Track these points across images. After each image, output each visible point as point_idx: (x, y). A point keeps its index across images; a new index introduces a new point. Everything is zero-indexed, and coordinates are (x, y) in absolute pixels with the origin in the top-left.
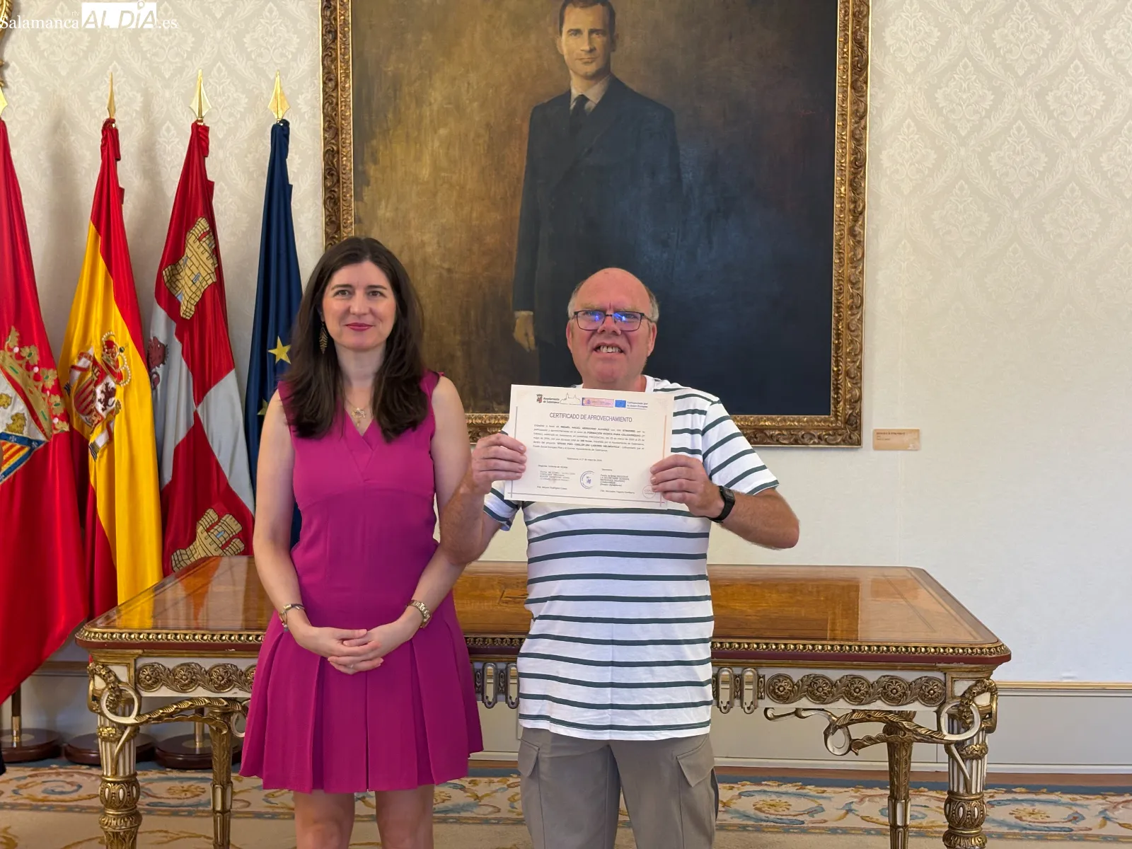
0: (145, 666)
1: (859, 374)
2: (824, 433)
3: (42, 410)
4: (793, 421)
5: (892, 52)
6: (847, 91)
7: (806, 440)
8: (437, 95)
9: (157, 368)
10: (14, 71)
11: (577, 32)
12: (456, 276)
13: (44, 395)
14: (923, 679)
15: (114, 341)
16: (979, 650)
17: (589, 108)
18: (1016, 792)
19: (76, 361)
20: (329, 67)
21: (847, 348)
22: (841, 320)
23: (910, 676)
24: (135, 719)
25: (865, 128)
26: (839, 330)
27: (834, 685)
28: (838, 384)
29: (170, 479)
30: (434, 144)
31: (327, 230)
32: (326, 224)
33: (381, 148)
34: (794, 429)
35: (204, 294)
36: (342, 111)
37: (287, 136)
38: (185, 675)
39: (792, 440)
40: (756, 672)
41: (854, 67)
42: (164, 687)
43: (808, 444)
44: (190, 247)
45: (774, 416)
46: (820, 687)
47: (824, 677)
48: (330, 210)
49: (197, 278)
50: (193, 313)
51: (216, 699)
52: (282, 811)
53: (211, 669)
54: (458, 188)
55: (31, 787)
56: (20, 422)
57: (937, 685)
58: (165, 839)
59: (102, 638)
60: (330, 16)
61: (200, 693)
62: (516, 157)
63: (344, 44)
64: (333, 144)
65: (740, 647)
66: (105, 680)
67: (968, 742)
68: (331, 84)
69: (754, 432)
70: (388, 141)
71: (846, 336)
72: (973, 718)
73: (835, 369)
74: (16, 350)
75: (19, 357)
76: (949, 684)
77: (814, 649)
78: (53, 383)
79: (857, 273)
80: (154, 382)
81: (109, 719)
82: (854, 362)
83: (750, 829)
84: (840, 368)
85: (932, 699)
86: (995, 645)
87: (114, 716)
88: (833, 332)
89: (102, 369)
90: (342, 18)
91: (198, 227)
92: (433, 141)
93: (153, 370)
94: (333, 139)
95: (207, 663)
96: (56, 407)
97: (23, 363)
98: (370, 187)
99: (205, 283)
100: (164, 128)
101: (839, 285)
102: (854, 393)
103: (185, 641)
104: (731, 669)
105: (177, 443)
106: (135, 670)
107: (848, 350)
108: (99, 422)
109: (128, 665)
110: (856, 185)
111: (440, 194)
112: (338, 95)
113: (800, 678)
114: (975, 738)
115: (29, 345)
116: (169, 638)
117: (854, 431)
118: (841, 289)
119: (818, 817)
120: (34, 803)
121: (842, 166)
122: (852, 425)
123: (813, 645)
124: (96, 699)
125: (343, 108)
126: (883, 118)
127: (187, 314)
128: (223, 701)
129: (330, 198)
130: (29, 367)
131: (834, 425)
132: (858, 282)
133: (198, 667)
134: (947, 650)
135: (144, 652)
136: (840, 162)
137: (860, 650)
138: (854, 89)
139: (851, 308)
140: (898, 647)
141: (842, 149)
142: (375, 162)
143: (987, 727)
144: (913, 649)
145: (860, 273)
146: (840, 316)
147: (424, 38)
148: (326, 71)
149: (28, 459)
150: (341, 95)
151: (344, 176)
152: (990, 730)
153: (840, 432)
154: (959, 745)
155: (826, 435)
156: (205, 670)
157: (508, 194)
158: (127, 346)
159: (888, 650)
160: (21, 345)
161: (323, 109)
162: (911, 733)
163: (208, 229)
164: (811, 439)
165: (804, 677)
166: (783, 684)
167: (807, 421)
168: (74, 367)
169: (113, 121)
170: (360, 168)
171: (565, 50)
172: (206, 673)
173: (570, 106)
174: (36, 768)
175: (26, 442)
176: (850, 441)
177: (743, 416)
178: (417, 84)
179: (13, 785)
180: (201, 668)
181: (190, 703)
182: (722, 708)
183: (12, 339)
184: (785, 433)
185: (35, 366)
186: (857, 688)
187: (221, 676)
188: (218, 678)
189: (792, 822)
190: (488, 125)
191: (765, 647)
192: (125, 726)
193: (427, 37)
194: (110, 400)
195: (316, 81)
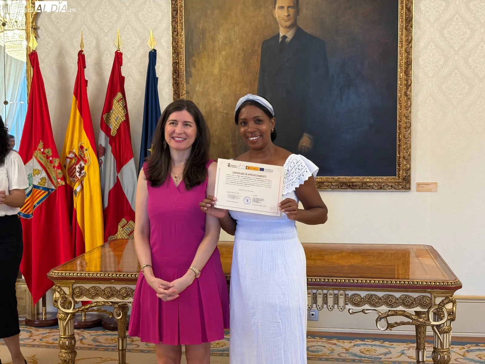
0: (76, 288)
1: (409, 158)
2: (393, 184)
3: (53, 176)
4: (379, 179)
5: (423, 12)
6: (403, 31)
7: (385, 188)
8: (221, 37)
9: (101, 157)
10: (42, 30)
11: (282, 7)
12: (229, 116)
13: (54, 170)
14: (421, 296)
15: (84, 146)
16: (446, 284)
17: (288, 41)
18: (480, 346)
19: (68, 154)
20: (175, 26)
21: (403, 146)
22: (401, 134)
23: (415, 295)
24: (72, 310)
25: (411, 47)
26: (400, 138)
27: (380, 299)
28: (400, 162)
29: (107, 205)
30: (220, 59)
31: (174, 97)
32: (174, 94)
33: (197, 61)
34: (380, 183)
35: (120, 125)
36: (180, 45)
37: (155, 56)
38: (93, 291)
39: (379, 187)
40: (344, 292)
41: (406, 20)
42: (85, 297)
43: (386, 189)
44: (114, 105)
45: (371, 177)
46: (374, 300)
47: (375, 295)
48: (175, 88)
49: (117, 118)
50: (116, 134)
51: (107, 302)
52: (152, 349)
53: (105, 289)
54: (230, 77)
55: (48, 337)
56: (44, 181)
57: (427, 299)
58: (101, 361)
59: (58, 275)
60: (175, 3)
61: (100, 299)
62: (256, 63)
63: (181, 15)
64: (176, 59)
65: (336, 281)
66: (60, 293)
67: (442, 325)
68: (175, 33)
69: (362, 184)
70: (200, 58)
71: (403, 140)
72: (444, 314)
73: (398, 156)
74: (42, 150)
75: (43, 153)
76: (433, 298)
77: (370, 282)
78: (58, 164)
79: (408, 112)
80: (100, 164)
81: (62, 311)
82: (407, 152)
83: (357, 361)
84: (400, 155)
85: (425, 305)
86: (455, 281)
87: (63, 309)
88: (397, 139)
89: (78, 158)
90: (180, 4)
91: (118, 96)
92: (219, 57)
93: (100, 158)
94: (176, 57)
95: (103, 286)
96: (59, 175)
97: (45, 155)
98: (192, 78)
99: (120, 120)
100: (105, 54)
101: (400, 118)
102: (407, 166)
103: (93, 277)
104: (333, 291)
105: (110, 190)
106: (72, 289)
107: (404, 147)
108: (77, 181)
109: (69, 287)
110: (407, 73)
111: (222, 81)
112: (178, 38)
113: (364, 296)
114: (445, 323)
115: (48, 148)
116: (86, 275)
117: (408, 183)
118: (401, 120)
119: (388, 356)
120: (48, 345)
121: (401, 64)
122: (406, 181)
123: (370, 281)
124: (56, 301)
125: (181, 44)
126: (420, 42)
127: (114, 134)
128: (110, 303)
129: (175, 83)
130: (48, 157)
131: (398, 181)
132: (408, 117)
133: (99, 288)
134: (431, 283)
135: (75, 281)
136: (400, 63)
137: (391, 283)
138: (406, 30)
139: (405, 128)
140: (409, 282)
141: (401, 57)
142: (195, 67)
143: (451, 318)
144: (416, 283)
145: (409, 112)
146: (400, 132)
147: (215, 12)
148: (173, 27)
149: (48, 197)
150: (180, 38)
151: (181, 73)
152: (453, 320)
153: (401, 184)
154: (438, 326)
155: (394, 185)
156: (102, 289)
157: (252, 80)
158: (89, 148)
159: (404, 283)
160: (44, 148)
161: (172, 44)
162: (415, 321)
163: (122, 97)
164: (388, 187)
165: (366, 295)
166: (357, 298)
167: (386, 179)
168: (67, 157)
169: (83, 51)
170: (188, 69)
171: (277, 16)
172: (103, 290)
173: (279, 40)
174: (51, 329)
175: (47, 189)
176: (405, 188)
177: (357, 177)
178: (212, 33)
179: (40, 337)
180: (100, 289)
181: (96, 304)
182: (329, 309)
183: (40, 145)
184: (376, 184)
185: (50, 157)
186: (390, 300)
187: (109, 292)
188: (107, 293)
189: (376, 358)
190: (243, 50)
191: (348, 281)
192: (68, 314)
193: (216, 12)
194: (82, 171)
195: (169, 32)
